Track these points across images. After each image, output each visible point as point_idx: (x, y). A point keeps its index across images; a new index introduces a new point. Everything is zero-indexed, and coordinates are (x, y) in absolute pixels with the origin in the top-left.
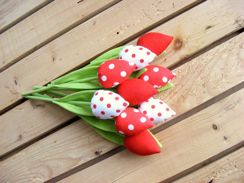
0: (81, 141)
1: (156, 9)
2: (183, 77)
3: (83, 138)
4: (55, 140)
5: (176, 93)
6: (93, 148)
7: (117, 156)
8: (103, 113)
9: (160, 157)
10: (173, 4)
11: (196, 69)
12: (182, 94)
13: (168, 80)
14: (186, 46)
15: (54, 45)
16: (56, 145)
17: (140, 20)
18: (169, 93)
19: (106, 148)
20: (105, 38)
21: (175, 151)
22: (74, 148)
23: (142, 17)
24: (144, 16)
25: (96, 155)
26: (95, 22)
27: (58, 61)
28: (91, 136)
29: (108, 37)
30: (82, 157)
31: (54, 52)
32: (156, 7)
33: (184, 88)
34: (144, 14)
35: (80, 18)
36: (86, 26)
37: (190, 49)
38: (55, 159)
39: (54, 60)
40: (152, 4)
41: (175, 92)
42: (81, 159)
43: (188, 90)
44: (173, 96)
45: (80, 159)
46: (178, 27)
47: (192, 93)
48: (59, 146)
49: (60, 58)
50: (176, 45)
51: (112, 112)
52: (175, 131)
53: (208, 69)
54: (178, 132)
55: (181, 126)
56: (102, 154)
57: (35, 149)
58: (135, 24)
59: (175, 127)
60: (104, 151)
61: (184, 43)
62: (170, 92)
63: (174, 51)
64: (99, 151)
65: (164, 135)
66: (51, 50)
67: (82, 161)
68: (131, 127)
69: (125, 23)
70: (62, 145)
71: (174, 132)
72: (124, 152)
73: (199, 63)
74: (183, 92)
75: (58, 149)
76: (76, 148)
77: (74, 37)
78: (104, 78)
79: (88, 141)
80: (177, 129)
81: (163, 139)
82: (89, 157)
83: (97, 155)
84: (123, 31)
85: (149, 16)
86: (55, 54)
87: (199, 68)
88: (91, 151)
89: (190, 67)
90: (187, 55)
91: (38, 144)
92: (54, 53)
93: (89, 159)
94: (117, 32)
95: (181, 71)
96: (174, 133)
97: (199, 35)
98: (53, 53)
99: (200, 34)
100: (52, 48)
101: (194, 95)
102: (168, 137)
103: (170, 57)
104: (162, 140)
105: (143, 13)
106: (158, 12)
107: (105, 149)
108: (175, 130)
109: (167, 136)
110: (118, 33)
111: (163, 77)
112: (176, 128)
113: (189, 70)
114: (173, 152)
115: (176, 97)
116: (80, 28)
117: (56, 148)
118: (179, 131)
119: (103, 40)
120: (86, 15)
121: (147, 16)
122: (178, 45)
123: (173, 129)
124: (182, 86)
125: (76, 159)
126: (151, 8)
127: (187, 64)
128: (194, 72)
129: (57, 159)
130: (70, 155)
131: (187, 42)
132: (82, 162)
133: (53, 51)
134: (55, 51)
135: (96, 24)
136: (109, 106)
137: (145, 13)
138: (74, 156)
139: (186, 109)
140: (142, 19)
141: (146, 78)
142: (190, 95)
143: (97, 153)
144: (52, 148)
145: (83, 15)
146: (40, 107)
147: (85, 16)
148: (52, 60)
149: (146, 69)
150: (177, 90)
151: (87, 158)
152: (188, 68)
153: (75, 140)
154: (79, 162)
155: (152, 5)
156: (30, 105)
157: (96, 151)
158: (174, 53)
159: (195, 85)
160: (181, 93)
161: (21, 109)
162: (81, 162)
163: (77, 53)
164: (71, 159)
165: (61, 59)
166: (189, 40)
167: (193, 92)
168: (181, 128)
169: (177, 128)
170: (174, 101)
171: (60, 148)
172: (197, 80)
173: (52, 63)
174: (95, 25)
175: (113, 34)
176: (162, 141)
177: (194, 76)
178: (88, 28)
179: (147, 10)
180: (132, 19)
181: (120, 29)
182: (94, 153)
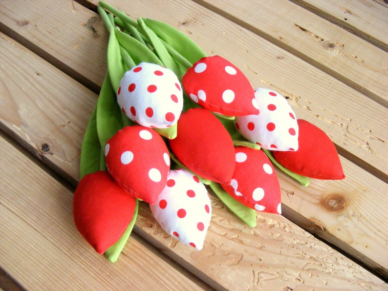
0: (57, 112)
1: (367, 139)
2: (279, 241)
3: (65, 114)
4: (40, 72)
5: (241, 242)
6: (52, 137)
7: (55, 185)
8: (132, 88)
9: (88, 270)
11: (311, 258)
12: (245, 255)
13: (260, 203)
14: (341, 219)
15: (208, 17)
16: (32, 77)
17: (333, 124)
18: (232, 230)
19: (61, 160)
20: (265, 82)
22: (40, 106)
23: (339, 124)
24: (344, 127)
25: (41, 148)
26: (283, 58)
28: (76, 124)
29: (271, 86)
30: (26, 126)
31: (197, 20)
32: (372, 139)
33: (259, 252)
34: (345, 124)
35: (276, 36)
36: (267, 48)
37: (341, 228)
39: (184, 24)
40: (370, 131)
41: (241, 238)
42: (22, 126)
43: (261, 262)
44: (232, 239)
45: (20, 123)
46: (364, 190)
47: (259, 273)
48: (34, 82)
49: (192, 32)
50: (330, 199)
52: (161, 277)
53: (325, 282)
54: (162, 282)
55: (177, 284)
56: (47, 156)
57: (11, 50)
58: (319, 118)
60: (55, 158)
61: (344, 212)
62: (237, 230)
63: (318, 201)
64: (51, 149)
65: (141, 256)
66: (198, 14)
67: (19, 129)
68: (128, 157)
69: (311, 102)
70: (37, 85)
71: (158, 274)
72: (69, 194)
73: (325, 260)
74: (251, 255)
75: (27, 83)
76: (43, 112)
77: (239, 39)
79: (63, 124)
80: (167, 278)
81: (131, 259)
82: (31, 137)
83: (42, 150)
84: (296, 104)
85: (348, 134)
86: (195, 22)
87: (317, 263)
88: (44, 136)
89: (308, 245)
90: (325, 229)
91: (23, 51)
92: (194, 21)
93: (28, 139)
94: (287, 96)
95: (288, 231)
96: (155, 276)
97: (376, 234)
98: (194, 19)
99: (379, 233)
100: (202, 15)
101: (256, 281)
102: (141, 267)
103: (303, 199)
104: (128, 257)
105: (346, 122)
106: (364, 146)
107: (59, 159)
108: (164, 275)
109: (142, 265)
110: (287, 98)
111: (261, 187)
112: (167, 275)
113: (300, 246)
115: (232, 246)
116: (259, 41)
117: (27, 79)
118: (165, 285)
119: (262, 81)
120: (285, 42)
121: (345, 130)
122: (333, 203)
123: (163, 269)
124: (261, 248)
126: (364, 132)
127: (309, 237)
128: (303, 258)
129: (7, 88)
130: (22, 106)
131: (349, 217)
132: (16, 129)
133: (197, 18)
134: (199, 21)
135: (280, 60)
137: (348, 125)
138: (23, 111)
139: (220, 279)
140: (335, 125)
141: (241, 157)
142: (252, 273)
143: (45, 147)
144: (25, 74)
145: (281, 38)
146: (92, 32)
147: (282, 41)
148: (182, 21)
150: (247, 241)
151: (28, 134)
152: (304, 243)
153: (56, 103)
154: (14, 126)
155: (368, 131)
156: (89, 19)
157: (50, 145)
158: (315, 203)
159: (278, 273)
160: (246, 251)
161: (75, 9)
162: (17, 127)
164: (15, 108)
166: (355, 220)
167: (261, 274)
168: (174, 284)
169: (170, 278)
170: (222, 244)
171: (29, 85)
172: (289, 271)
173: (177, 24)
174: (276, 59)
175: (281, 91)
176: (126, 258)
177: (295, 260)
178: (267, 51)
179: (356, 127)
180: (325, 110)
181: (296, 98)
182: (44, 143)
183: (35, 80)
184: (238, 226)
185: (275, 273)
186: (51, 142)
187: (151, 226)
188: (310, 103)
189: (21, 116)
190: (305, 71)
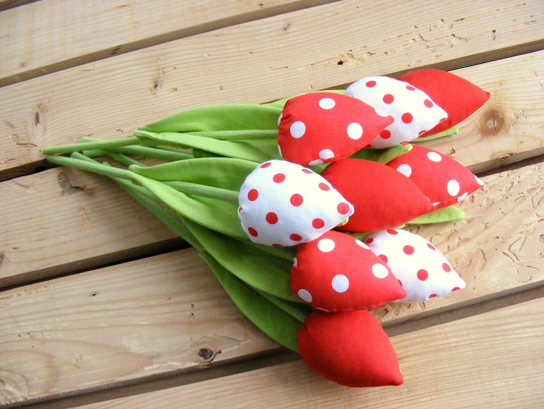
0: (168, 309)
1: (449, 32)
2: (492, 203)
3: (178, 303)
4: (93, 290)
5: (467, 240)
6: (197, 337)
7: (263, 375)
8: (272, 218)
10: (494, 31)
11: (529, 191)
12: (482, 246)
13: (460, 194)
14: (512, 131)
15: (168, 53)
16: (92, 304)
17: (405, 47)
18: (449, 238)
19: (236, 347)
20: (305, 68)
21: (437, 397)
22: (143, 323)
23: (411, 41)
24: (417, 40)
25: (202, 359)
26: (289, 25)
27: (165, 93)
28: (200, 300)
29: (314, 66)
30: (158, 355)
31: (162, 69)
32: (451, 27)
33: (488, 232)
34: (416, 37)
35: (254, 7)
36: (264, 29)
37: (522, 139)
38: (78, 342)
39: (156, 86)
40: (442, 20)
41: (463, 236)
42: (154, 361)
43: (500, 239)
44: (458, 246)
45: (151, 359)
46: (498, 84)
47: (509, 249)
48: (102, 307)
49: (175, 86)
50: (485, 124)
51: (299, 220)
52: (446, 342)
54: (453, 345)
55: (465, 332)
56: (218, 359)
57: (30, 301)
58: (389, 53)
59: (448, 329)
60: (229, 352)
61: (508, 122)
62: (452, 234)
63: (480, 135)
64: (212, 349)
65: (411, 345)
66: (155, 62)
67: (155, 366)
68: (340, 283)
69: (365, 45)
70: (109, 306)
71: (441, 342)
72: (286, 367)
73: (540, 181)
74: (486, 242)
75: (95, 315)
76: (150, 325)
77: (226, 47)
78: (298, 129)
79: (189, 313)
80: (453, 337)
81: (407, 357)
82: (178, 360)
83: (205, 358)
84: (355, 62)
85: (428, 44)
86: (164, 73)
87: (538, 191)
88: (189, 345)
89: (516, 183)
90: (511, 154)
91: (43, 289)
92: (161, 71)
93: (178, 365)
94: (338, 61)
95: (488, 189)
96: (442, 347)
98: (158, 70)
100: (160, 57)
101: (514, 258)
102: (423, 353)
103: (466, 147)
104: (403, 358)
105: (414, 34)
106: (453, 41)
107: (232, 348)
108: (447, 338)
109: (421, 350)
110: (340, 63)
112: (450, 335)
113: (511, 191)
114: (429, 398)
115: (464, 250)
116: (245, 29)
117: (91, 311)
118: (457, 344)
119: (300, 69)
120: (271, 5)
121: (423, 42)
122: (491, 124)
123: (440, 333)
124: (486, 227)
125: (139, 356)
126: (438, 27)
127: (508, 175)
128: (524, 198)
129: (85, 343)
130: (125, 342)
131: (515, 123)
132: (153, 369)
133: (160, 67)
134: (165, 68)
135: (289, 30)
136: (297, 200)
137: (419, 34)
138: (135, 346)
139: (488, 289)
140: (408, 46)
141: (405, 170)
142: (504, 256)
143: (204, 353)
144: (81, 309)
145: (262, 5)
146: (80, 193)
147: (265, 7)
148: (152, 85)
149: (410, 147)
150: (470, 233)
151: (172, 361)
152: (510, 185)
153: (153, 302)
154: (146, 368)
155: (441, 22)
156: (57, 182)
157: (206, 346)
158: (479, 141)
159: (521, 233)
160: (479, 243)
161: (27, 187)
162: (151, 367)
163: (223, 85)
164: (124, 352)
165: (176, 89)
166: (522, 119)
167: (511, 248)
168: (463, 335)
169: (454, 334)
170: (456, 259)
171: (101, 315)
172: (527, 221)
173: (150, 93)
174: (285, 32)
175: (327, 62)
177: (521, 207)
178: (267, 33)
179: (427, 28)
180: (385, 41)
181: (348, 54)
182: (198, 352)
183: (100, 303)
184: (448, 230)
185: (520, 235)
186: (204, 343)
187: (387, 311)
188: (366, 47)
189: (141, 352)
190: (323, 18)
